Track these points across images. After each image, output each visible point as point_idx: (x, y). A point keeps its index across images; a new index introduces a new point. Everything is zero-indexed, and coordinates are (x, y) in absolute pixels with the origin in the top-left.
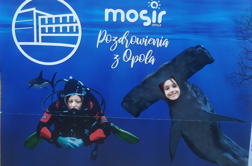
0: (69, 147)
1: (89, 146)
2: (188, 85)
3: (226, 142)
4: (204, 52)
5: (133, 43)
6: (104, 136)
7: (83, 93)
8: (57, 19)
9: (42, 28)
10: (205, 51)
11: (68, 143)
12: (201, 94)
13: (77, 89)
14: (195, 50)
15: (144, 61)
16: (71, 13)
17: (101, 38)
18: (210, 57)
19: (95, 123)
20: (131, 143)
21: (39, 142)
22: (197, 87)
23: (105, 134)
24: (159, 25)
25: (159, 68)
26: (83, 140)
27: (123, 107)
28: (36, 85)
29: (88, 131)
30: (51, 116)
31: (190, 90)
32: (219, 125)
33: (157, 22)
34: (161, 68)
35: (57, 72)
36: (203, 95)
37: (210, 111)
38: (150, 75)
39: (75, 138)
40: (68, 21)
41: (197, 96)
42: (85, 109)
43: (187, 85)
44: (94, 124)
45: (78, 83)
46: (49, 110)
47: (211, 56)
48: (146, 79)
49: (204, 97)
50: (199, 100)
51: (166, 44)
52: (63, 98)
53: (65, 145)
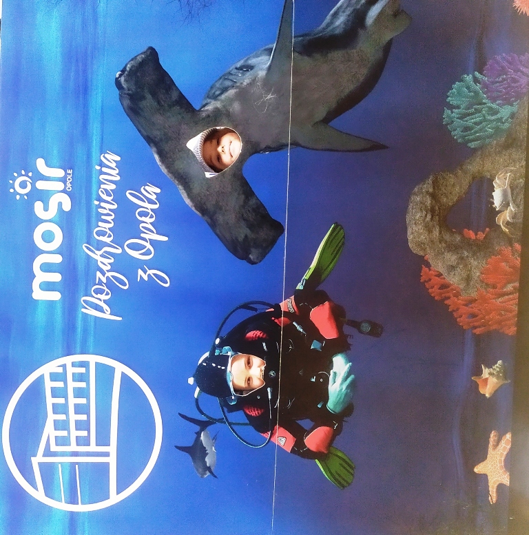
0: (352, 386)
2: (206, 108)
4: (130, 69)
5: (110, 236)
6: (327, 304)
7: (227, 353)
10: (128, 69)
12: (231, 77)
17: (99, 309)
19: (296, 326)
23: (323, 303)
24: (70, 174)
25: (169, 176)
26: (336, 353)
27: (261, 261)
28: (209, 460)
29: (315, 342)
30: (280, 426)
31: (219, 102)
32: (300, 36)
35: (179, 413)
36: (232, 72)
38: (184, 196)
39: (332, 372)
41: (233, 87)
43: (207, 110)
44: (299, 328)
45: (205, 364)
46: (265, 431)
47: (142, 53)
49: (236, 71)
51: (112, 158)
52: (239, 399)
53: (346, 395)
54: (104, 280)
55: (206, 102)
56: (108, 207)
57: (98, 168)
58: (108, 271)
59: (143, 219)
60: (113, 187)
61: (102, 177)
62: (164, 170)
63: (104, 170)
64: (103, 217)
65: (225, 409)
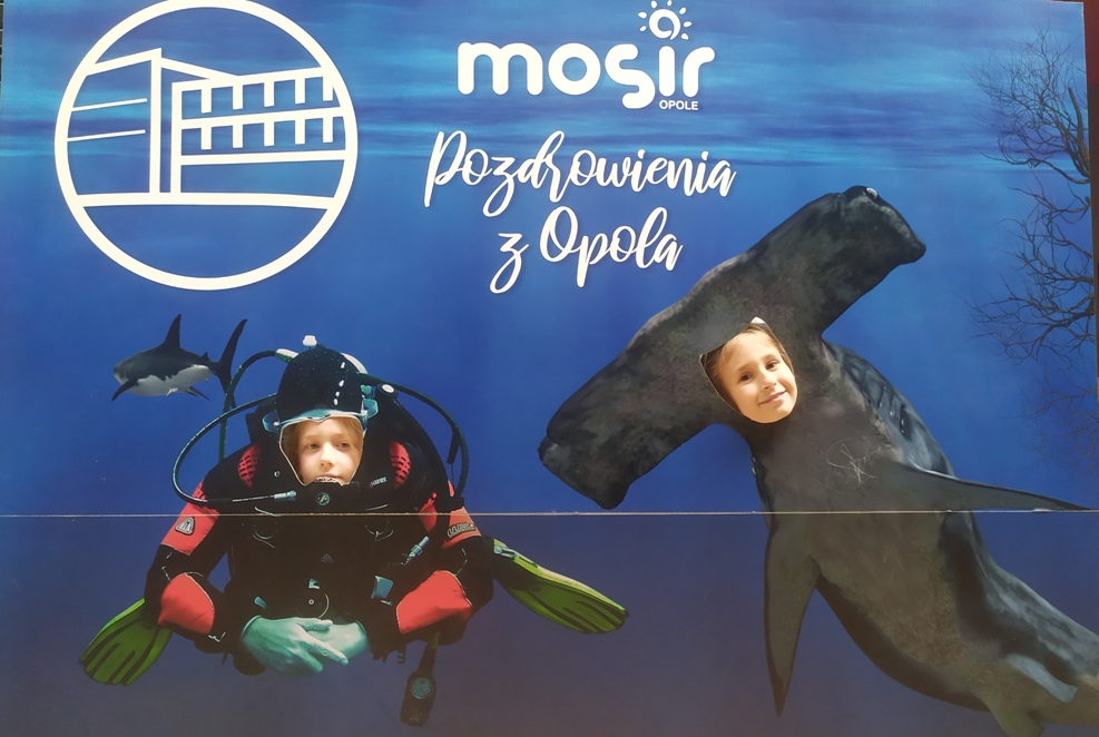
0: (300, 668)
1: (394, 655)
2: (827, 353)
3: (1012, 604)
4: (882, 213)
5: (581, 179)
6: (467, 604)
7: (365, 408)
8: (254, 92)
9: (185, 132)
10: (883, 208)
11: (293, 646)
12: (886, 396)
13: (339, 389)
14: (843, 205)
15: (633, 255)
16: (313, 63)
17: (445, 164)
18: (908, 236)
19: (421, 544)
20: (587, 631)
21: (154, 652)
22: (864, 362)
23: (468, 595)
24: (690, 106)
25: (698, 285)
26: (368, 629)
27: (546, 466)
28: (150, 381)
29: (390, 583)
30: (217, 521)
31: (839, 375)
32: (974, 525)
33: (679, 94)
34: (707, 284)
35: (245, 321)
36: (895, 399)
37: (929, 464)
38: (663, 315)
39: (329, 622)
40: (300, 97)
41: (869, 402)
42: (377, 482)
43: (823, 355)
44: (418, 547)
45: (343, 366)
46: (206, 491)
47: (912, 232)
48: (644, 335)
49: (899, 405)
50: (877, 418)
51: (723, 180)
52: (274, 435)
53: (282, 656)
54: (499, 171)
55: (838, 350)
56: (635, 175)
57: (705, 155)
58: (516, 178)
59: (616, 240)
60: (672, 184)
61: (688, 163)
62: (709, 276)
63: (702, 167)
64: (615, 166)
65: (252, 410)
